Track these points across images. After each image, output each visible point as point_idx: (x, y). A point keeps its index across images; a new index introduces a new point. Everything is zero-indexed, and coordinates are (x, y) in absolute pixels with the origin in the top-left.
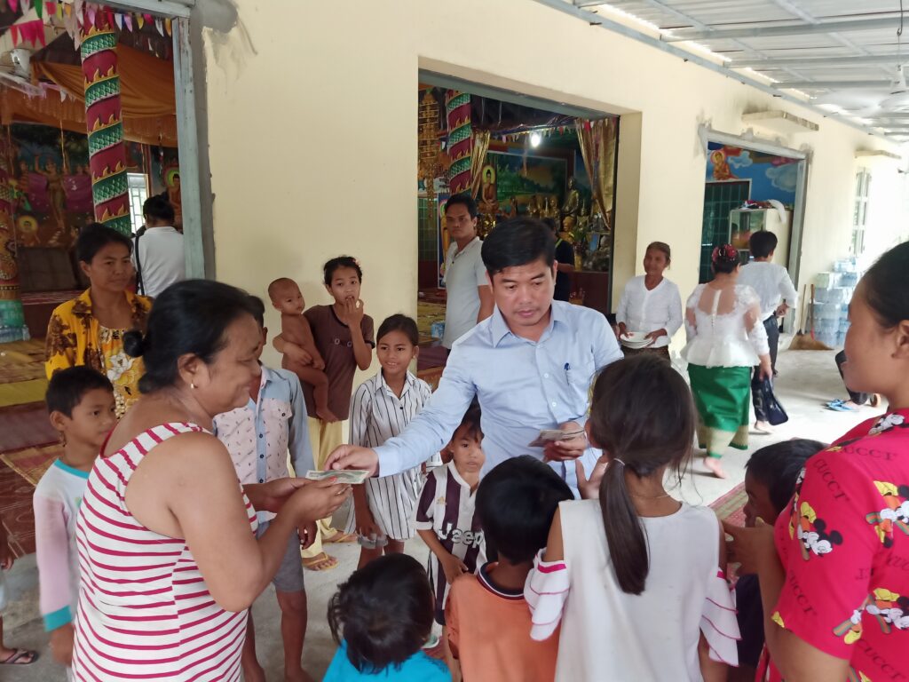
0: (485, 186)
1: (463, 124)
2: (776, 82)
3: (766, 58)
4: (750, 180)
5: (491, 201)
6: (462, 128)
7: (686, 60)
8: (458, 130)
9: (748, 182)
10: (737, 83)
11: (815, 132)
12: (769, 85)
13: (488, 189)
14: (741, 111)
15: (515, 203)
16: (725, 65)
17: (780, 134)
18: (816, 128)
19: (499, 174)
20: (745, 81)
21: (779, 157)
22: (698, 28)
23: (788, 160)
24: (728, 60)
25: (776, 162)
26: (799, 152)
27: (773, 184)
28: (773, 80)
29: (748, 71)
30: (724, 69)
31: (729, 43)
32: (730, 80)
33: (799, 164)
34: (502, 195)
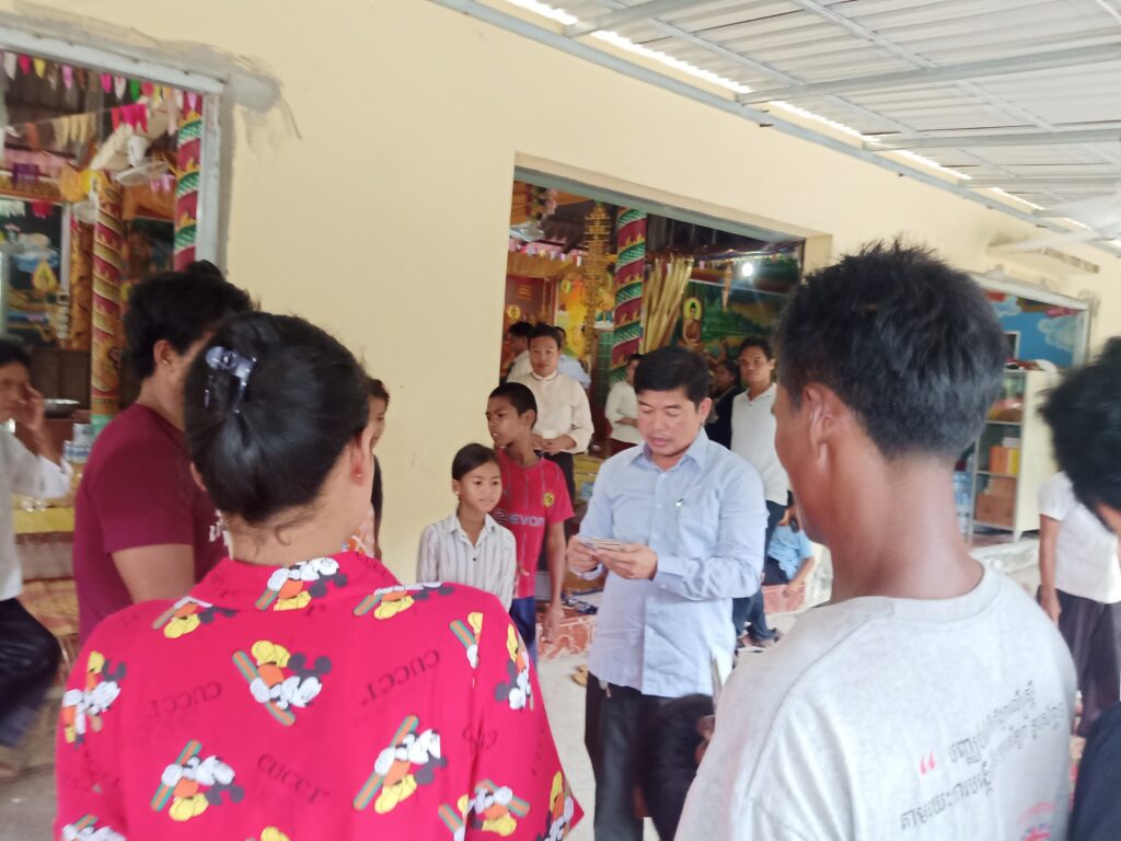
0: (687, 323)
1: (635, 243)
2: (1041, 208)
3: (1012, 177)
4: (1017, 333)
5: (694, 340)
6: (634, 248)
7: (901, 175)
8: (629, 250)
9: (1014, 336)
10: (980, 208)
11: (1094, 277)
12: (1030, 212)
13: (690, 327)
14: (987, 242)
15: (726, 345)
16: (962, 183)
17: (1047, 276)
18: (1096, 269)
19: (707, 309)
20: (991, 204)
21: (1054, 307)
22: (907, 134)
23: (1067, 311)
24: (965, 177)
25: (1052, 312)
26: (1077, 300)
27: (1048, 340)
28: (1035, 206)
29: (997, 192)
30: (959, 188)
31: (955, 155)
32: (970, 203)
33: (1079, 317)
34: (709, 335)
